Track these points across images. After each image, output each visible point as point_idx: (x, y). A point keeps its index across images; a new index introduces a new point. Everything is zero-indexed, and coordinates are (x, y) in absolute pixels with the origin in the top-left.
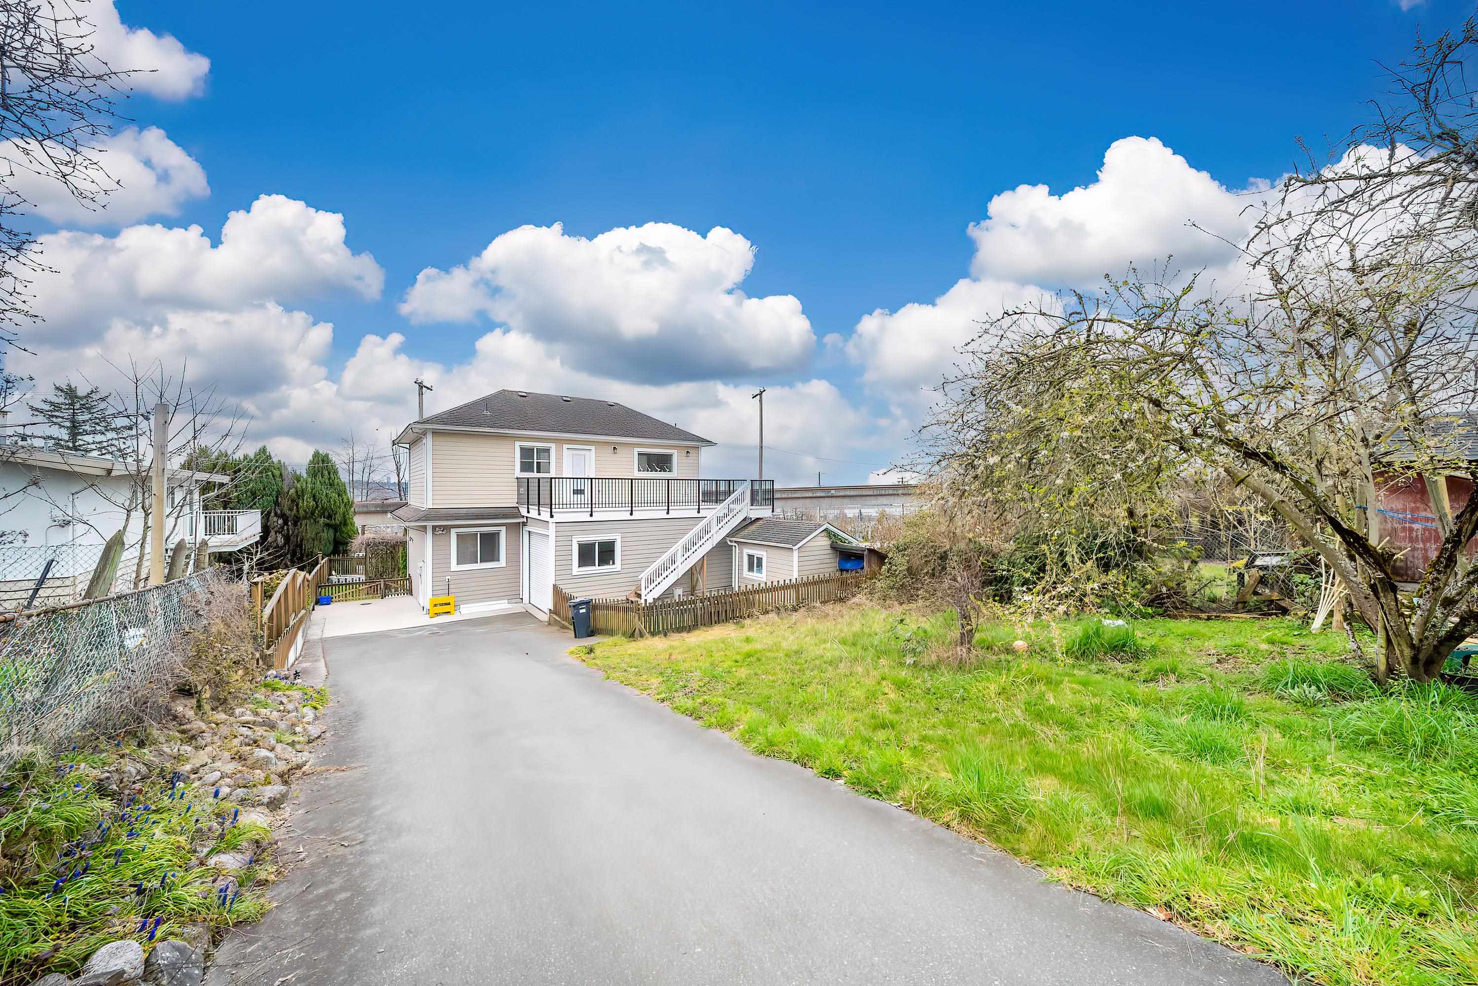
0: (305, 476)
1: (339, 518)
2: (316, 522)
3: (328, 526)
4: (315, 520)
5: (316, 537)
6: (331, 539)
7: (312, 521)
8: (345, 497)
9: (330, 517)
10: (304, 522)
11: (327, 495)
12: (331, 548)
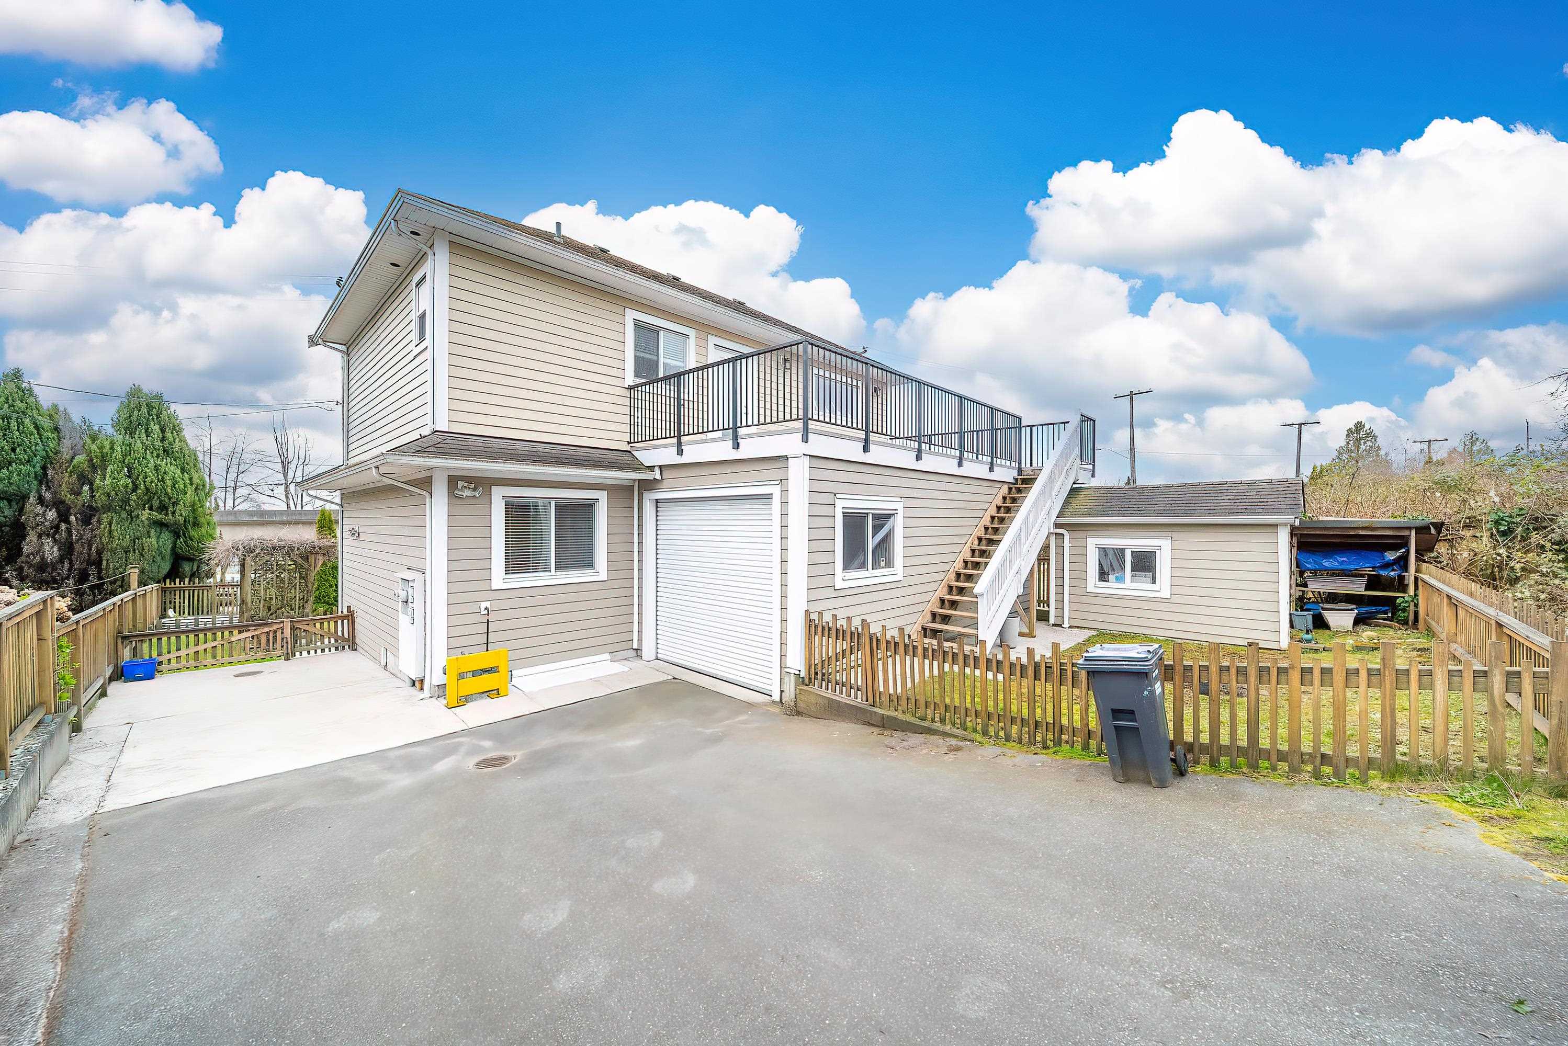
0: (110, 430)
1: (181, 513)
2: (132, 517)
3: (161, 525)
4: (130, 514)
5: (134, 547)
6: (167, 550)
7: (124, 515)
8: (195, 476)
9: (163, 508)
10: (105, 517)
11: (157, 468)
12: (166, 567)
